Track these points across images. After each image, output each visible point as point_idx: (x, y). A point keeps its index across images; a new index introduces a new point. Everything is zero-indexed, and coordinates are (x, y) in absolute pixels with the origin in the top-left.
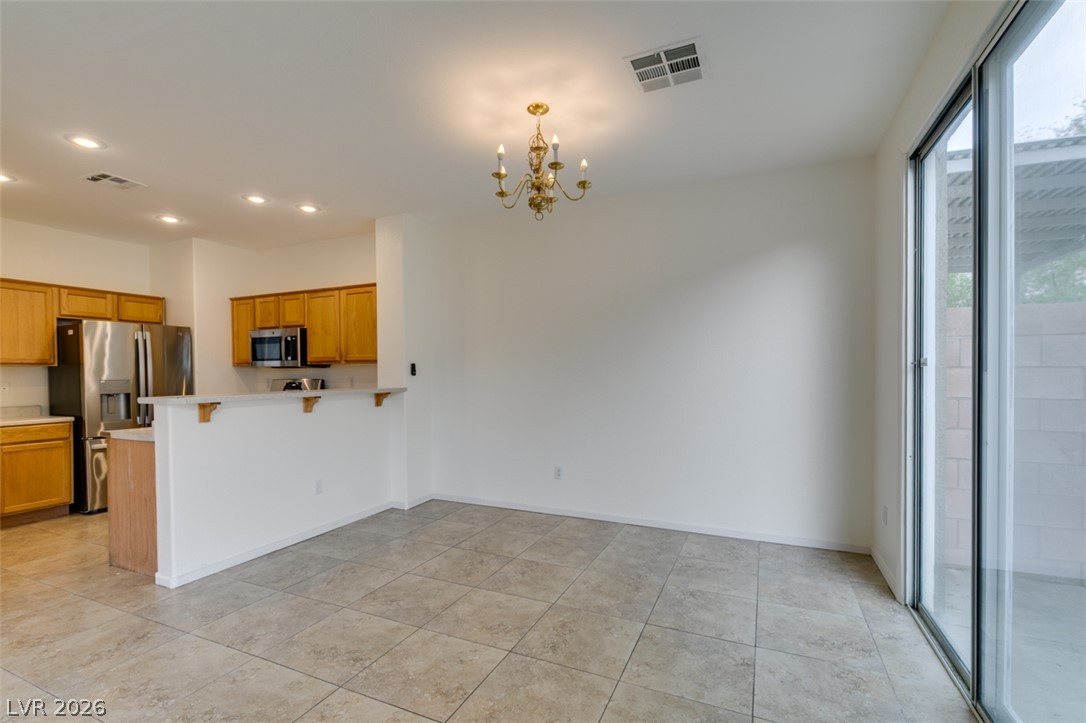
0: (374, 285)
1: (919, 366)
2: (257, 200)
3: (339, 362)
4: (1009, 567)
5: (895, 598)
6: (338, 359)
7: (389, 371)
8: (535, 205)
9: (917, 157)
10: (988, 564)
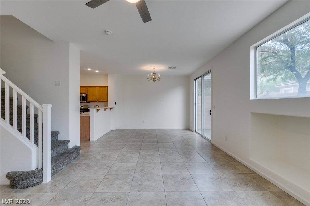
0: (107, 86)
1: (195, 104)
2: (89, 69)
3: (96, 102)
4: (204, 128)
5: (193, 131)
6: (97, 101)
7: (110, 104)
8: (154, 81)
9: (195, 80)
10: (203, 128)
